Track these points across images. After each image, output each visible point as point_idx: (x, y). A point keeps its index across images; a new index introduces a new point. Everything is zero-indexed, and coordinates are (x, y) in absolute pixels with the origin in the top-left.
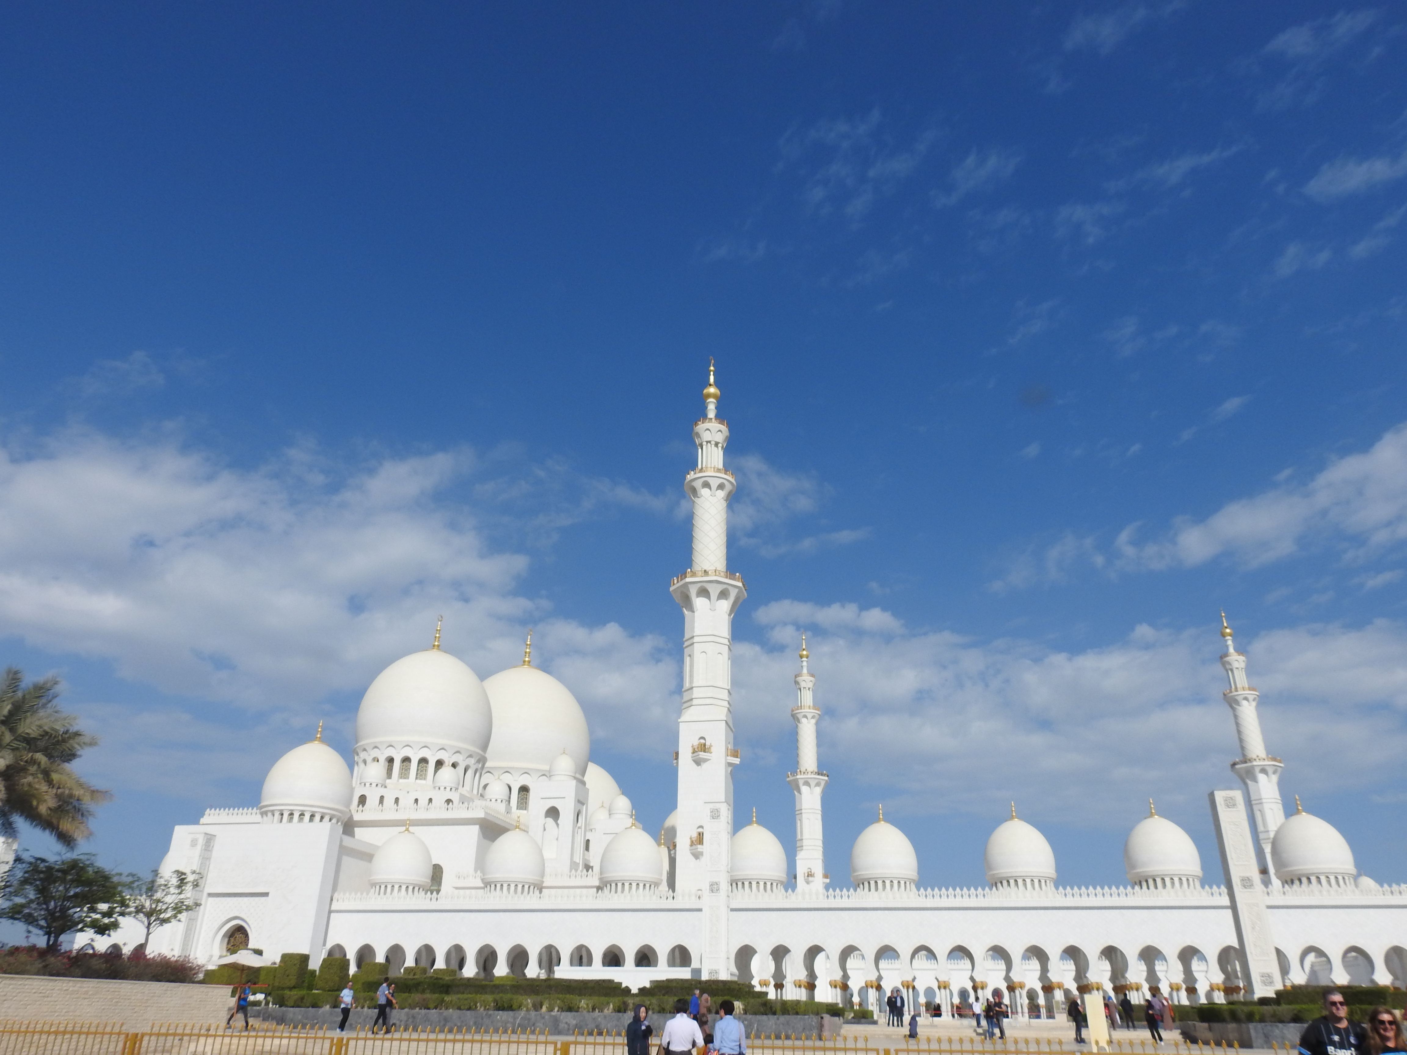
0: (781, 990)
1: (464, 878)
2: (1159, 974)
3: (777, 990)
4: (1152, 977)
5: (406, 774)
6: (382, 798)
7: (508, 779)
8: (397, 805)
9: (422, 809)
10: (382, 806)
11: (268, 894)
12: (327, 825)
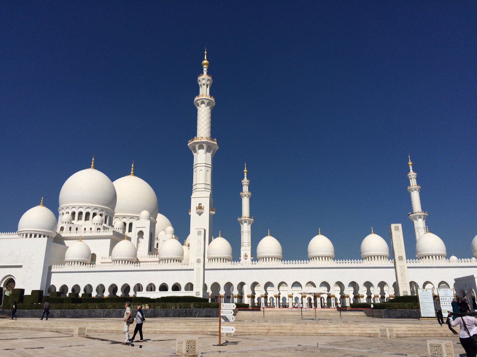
1: (105, 259)
5: (80, 218)
6: (70, 228)
7: (125, 220)
8: (77, 231)
9: (87, 232)
10: (70, 231)
11: (22, 266)
12: (46, 238)
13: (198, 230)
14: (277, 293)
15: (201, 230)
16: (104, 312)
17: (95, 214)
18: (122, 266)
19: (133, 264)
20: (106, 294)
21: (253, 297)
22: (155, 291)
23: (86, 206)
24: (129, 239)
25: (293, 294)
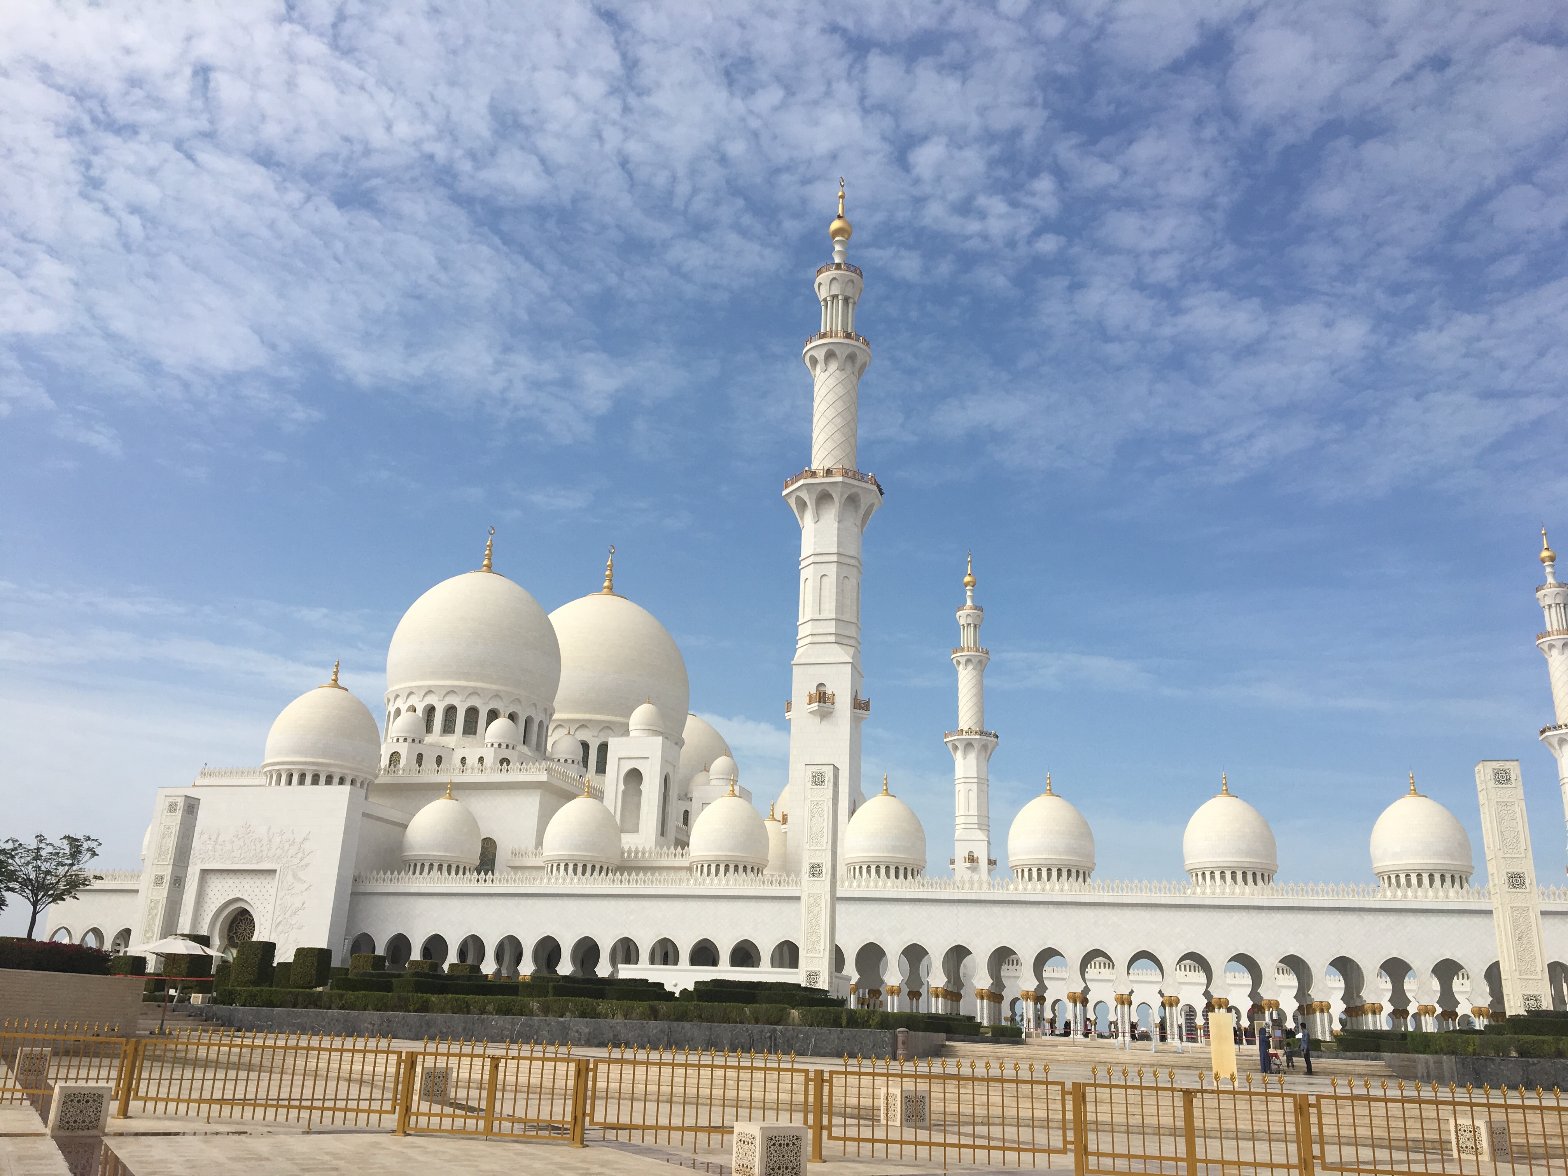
0: (918, 1000)
1: (523, 855)
2: (1409, 995)
3: (911, 999)
4: (1399, 998)
5: (448, 727)
6: (420, 757)
7: (583, 735)
8: (438, 765)
9: (470, 771)
10: (420, 766)
11: (275, 871)
12: (346, 788)
13: (815, 769)
14: (1078, 988)
15: (824, 769)
16: (513, 1024)
17: (493, 715)
18: (576, 881)
19: (610, 874)
20: (527, 968)
21: (995, 996)
22: (676, 963)
23: (465, 688)
24: (597, 794)
25: (1132, 992)
